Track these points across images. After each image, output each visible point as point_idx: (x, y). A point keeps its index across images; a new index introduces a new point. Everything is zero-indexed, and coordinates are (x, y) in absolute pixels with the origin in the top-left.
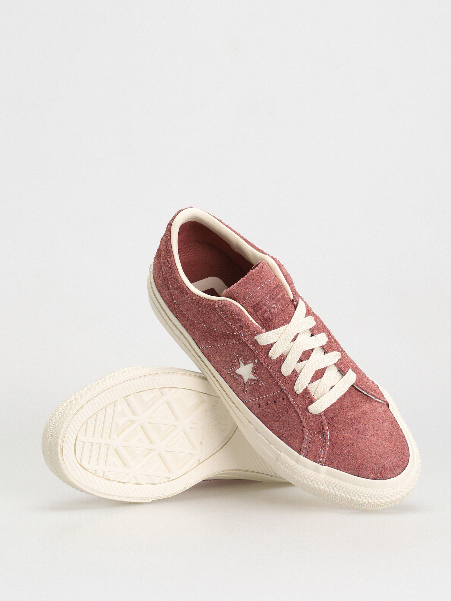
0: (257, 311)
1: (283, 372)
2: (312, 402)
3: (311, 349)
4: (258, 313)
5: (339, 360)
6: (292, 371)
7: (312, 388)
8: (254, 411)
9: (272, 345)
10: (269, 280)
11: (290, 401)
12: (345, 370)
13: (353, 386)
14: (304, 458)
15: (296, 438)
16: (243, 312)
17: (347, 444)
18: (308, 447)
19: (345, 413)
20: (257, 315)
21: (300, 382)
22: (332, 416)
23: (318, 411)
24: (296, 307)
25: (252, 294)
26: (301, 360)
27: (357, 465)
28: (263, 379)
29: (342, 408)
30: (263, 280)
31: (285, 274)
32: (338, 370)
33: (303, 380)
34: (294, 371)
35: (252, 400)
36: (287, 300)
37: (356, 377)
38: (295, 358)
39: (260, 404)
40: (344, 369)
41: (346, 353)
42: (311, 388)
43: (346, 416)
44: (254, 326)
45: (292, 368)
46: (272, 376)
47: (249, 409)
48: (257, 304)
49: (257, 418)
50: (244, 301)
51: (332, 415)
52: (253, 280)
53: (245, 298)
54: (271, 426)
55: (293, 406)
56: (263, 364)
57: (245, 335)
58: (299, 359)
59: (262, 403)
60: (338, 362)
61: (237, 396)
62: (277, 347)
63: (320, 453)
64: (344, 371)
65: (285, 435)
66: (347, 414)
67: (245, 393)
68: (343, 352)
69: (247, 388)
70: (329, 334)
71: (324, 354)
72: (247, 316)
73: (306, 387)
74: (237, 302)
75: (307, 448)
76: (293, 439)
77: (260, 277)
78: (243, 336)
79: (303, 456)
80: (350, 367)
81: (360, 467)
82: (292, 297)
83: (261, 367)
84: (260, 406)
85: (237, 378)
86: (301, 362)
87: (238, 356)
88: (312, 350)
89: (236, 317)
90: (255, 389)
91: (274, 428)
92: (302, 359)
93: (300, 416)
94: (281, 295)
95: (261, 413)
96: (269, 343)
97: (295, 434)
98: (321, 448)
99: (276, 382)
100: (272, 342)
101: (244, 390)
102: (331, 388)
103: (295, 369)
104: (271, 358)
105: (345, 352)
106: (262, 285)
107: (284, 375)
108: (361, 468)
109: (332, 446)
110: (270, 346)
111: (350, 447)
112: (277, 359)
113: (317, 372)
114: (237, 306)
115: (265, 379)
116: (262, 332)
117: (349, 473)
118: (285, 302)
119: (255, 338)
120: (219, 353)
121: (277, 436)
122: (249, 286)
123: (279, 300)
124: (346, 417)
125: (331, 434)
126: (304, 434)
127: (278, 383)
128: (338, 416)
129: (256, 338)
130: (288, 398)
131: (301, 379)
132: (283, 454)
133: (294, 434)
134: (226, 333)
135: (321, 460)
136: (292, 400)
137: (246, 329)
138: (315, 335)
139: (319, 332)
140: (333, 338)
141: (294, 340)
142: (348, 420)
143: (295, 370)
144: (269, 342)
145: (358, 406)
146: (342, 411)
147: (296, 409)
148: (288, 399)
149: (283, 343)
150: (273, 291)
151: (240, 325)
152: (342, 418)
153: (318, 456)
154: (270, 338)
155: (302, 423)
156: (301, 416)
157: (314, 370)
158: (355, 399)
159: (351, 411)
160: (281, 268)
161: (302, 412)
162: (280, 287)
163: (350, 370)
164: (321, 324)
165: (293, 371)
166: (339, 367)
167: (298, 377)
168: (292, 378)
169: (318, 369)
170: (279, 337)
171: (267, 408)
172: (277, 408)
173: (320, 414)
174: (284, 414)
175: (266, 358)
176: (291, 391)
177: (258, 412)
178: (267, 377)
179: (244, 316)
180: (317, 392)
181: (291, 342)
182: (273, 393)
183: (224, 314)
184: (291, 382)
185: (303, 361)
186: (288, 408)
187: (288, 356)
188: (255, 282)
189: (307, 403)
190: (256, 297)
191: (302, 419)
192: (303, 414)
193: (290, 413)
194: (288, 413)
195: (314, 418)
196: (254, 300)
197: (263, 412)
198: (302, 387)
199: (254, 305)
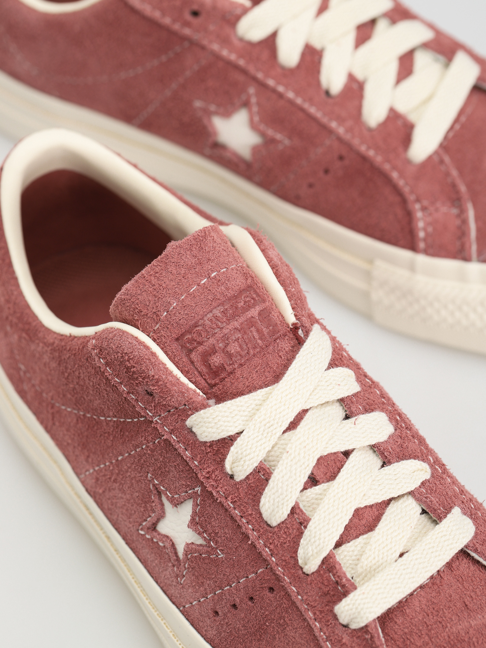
0: (190, 351)
1: (266, 515)
2: (345, 594)
3: (342, 450)
4: (193, 356)
5: (423, 484)
6: (290, 509)
7: (348, 558)
8: (206, 631)
10: (225, 270)
11: (289, 595)
12: (441, 508)
13: (463, 553)
16: (154, 354)
19: (443, 626)
20: (192, 362)
21: (313, 540)
22: (406, 633)
23: (362, 618)
24: (300, 342)
25: (175, 304)
26: (313, 481)
28: (219, 539)
29: (434, 612)
30: (207, 267)
31: (273, 262)
32: (424, 512)
33: (320, 534)
34: (295, 510)
35: (200, 601)
36: (277, 324)
37: (474, 529)
38: (295, 474)
39: (217, 610)
40: (437, 505)
41: (447, 467)
42: (345, 556)
43: (445, 634)
44: (184, 390)
45: (290, 500)
46: (239, 527)
48: (189, 332)
50: (157, 327)
51: (406, 630)
52: (177, 265)
53: (157, 316)
55: (297, 608)
56: (215, 494)
57: (163, 417)
58: (307, 478)
59: (221, 606)
60: (420, 487)
62: (247, 446)
64: (438, 511)
66: (447, 627)
67: (181, 583)
68: (439, 467)
69: (185, 569)
70: (398, 418)
71: (383, 466)
72: (163, 363)
73: (328, 553)
74: (138, 328)
77: (196, 259)
78: (158, 421)
80: (456, 504)
82: (291, 319)
83: (210, 506)
84: (216, 613)
85: (161, 544)
86: (316, 485)
87: (156, 482)
88: (347, 454)
89: (134, 367)
90: (202, 570)
92: (318, 478)
93: (317, 634)
94: (258, 308)
95: (220, 634)
96: (224, 435)
99: (250, 542)
100: (232, 432)
101: (177, 576)
102: (401, 555)
103: (297, 504)
104: (232, 477)
105: (444, 465)
106: (201, 280)
107: (269, 523)
110: (227, 444)
112: (247, 477)
113: (358, 513)
114: (136, 338)
115: (223, 538)
116: (205, 406)
118: (271, 328)
119: (189, 422)
120: (115, 481)
122: (168, 282)
123: (251, 323)
124: (444, 636)
127: (255, 547)
128: (422, 635)
129: (191, 422)
130: (283, 586)
131: (315, 533)
134: (124, 421)
136: (294, 591)
137: (162, 400)
138: (356, 415)
139: (368, 409)
140: (409, 427)
141: (293, 425)
142: (452, 642)
143: (299, 508)
144: (223, 431)
145: (480, 606)
146: (433, 618)
147: (306, 616)
148: (283, 588)
149: (262, 434)
150: (235, 297)
151: (146, 391)
152: (433, 640)
154: (224, 422)
157: (351, 508)
158: (471, 587)
159: (459, 620)
160: (263, 248)
161: (319, 622)
162: (258, 291)
163: (456, 511)
164: (378, 392)
165: (293, 508)
166: (425, 501)
167: (305, 527)
168: (291, 530)
169: (362, 506)
170: (251, 417)
171: (234, 620)
172: (257, 618)
173: (366, 626)
174: (277, 632)
175: (220, 478)
176: (289, 566)
177: (214, 633)
178: (226, 531)
179: (153, 364)
180: (362, 567)
181: (284, 432)
182: (246, 575)
183: (107, 364)
184: (288, 542)
185: (321, 484)
186: (286, 615)
187: (278, 468)
188: (183, 272)
189: (331, 597)
190: (186, 312)
191: (323, 645)
192: (325, 629)
193: (290, 627)
194: (288, 629)
195: (355, 638)
196: (182, 320)
197: (224, 631)
198: (317, 553)
199: (182, 335)
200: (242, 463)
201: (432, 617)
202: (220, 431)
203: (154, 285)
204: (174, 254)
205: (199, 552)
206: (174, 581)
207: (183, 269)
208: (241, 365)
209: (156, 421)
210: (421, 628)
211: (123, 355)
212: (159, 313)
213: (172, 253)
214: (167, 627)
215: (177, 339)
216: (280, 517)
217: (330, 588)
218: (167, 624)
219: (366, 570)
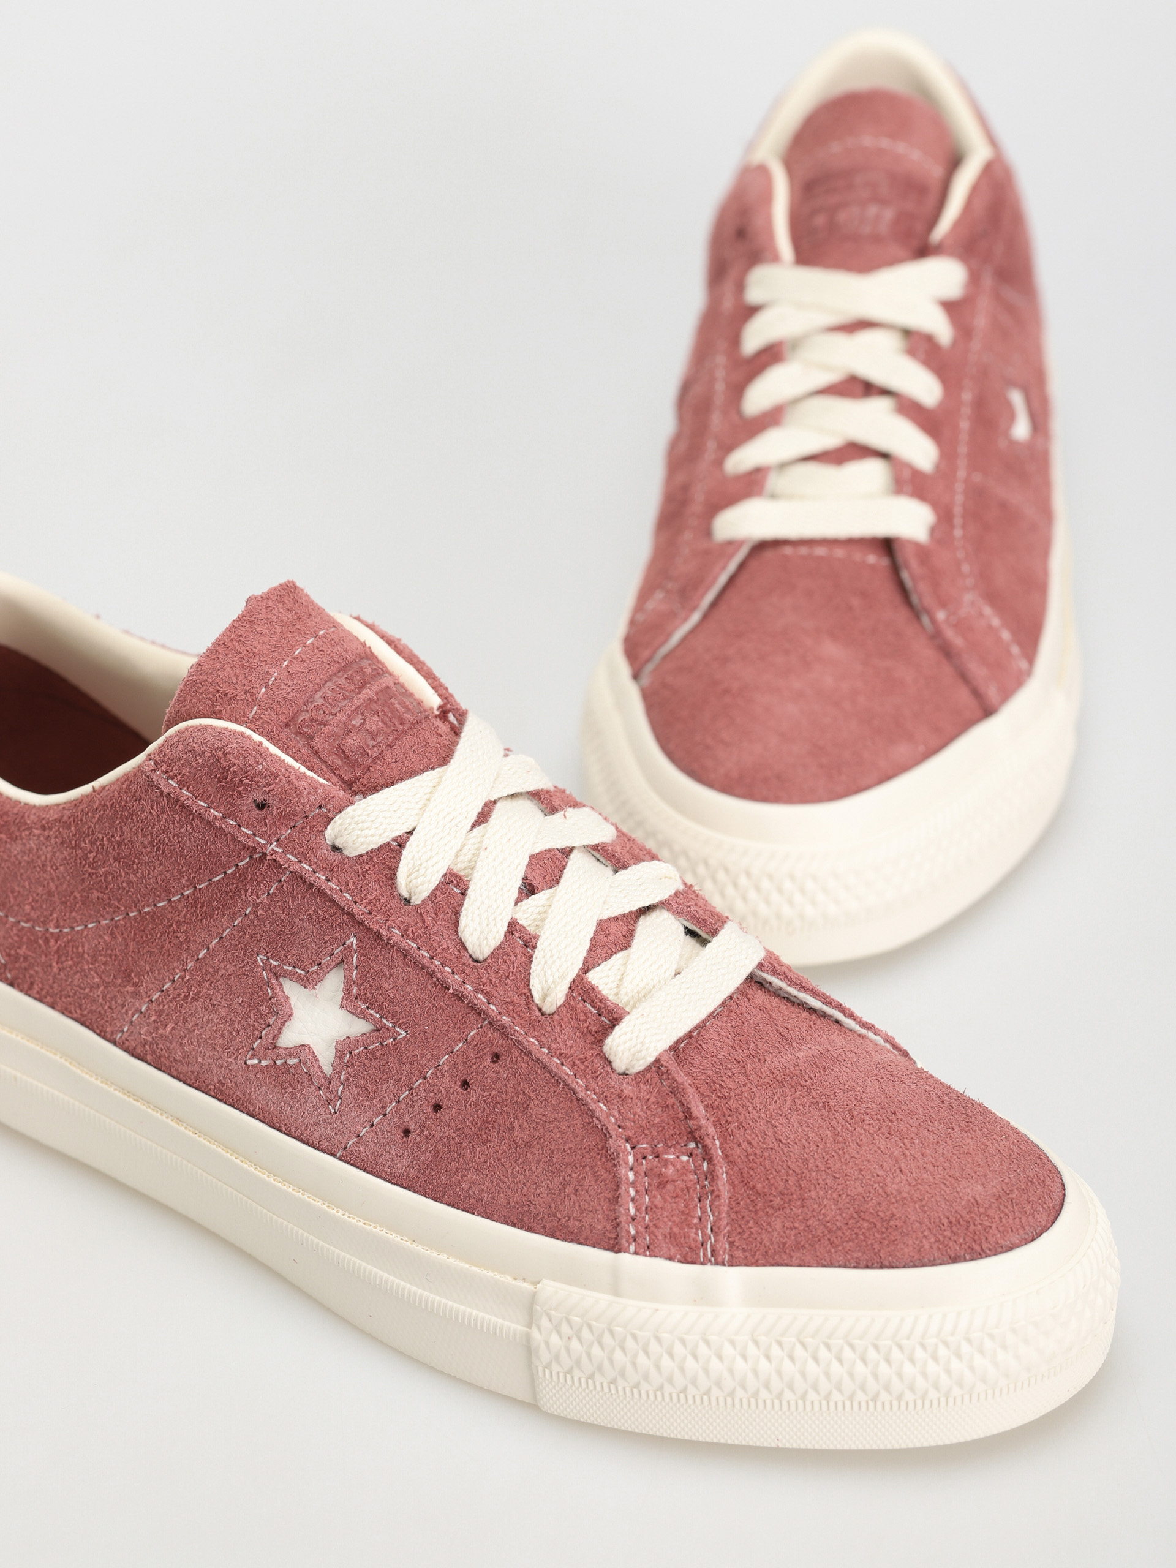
0: (309, 734)
1: (471, 944)
2: (615, 1021)
3: (558, 849)
4: (317, 743)
5: (675, 894)
6: (505, 927)
8: (390, 1168)
9: (400, 843)
11: (525, 1052)
14: (640, 1259)
15: (587, 1192)
16: (258, 743)
17: (800, 1160)
18: (644, 1208)
19: (759, 1060)
20: (316, 754)
21: (548, 963)
23: (646, 1051)
24: (457, 730)
25: (276, 674)
26: (529, 889)
27: (866, 1225)
28: (397, 1009)
32: (688, 931)
33: (559, 953)
34: (513, 927)
35: (373, 1125)
38: (504, 877)
39: (407, 1125)
42: (600, 978)
44: (313, 785)
45: (504, 917)
46: (432, 974)
47: (368, 1172)
48: (304, 710)
49: (406, 1192)
50: (255, 710)
52: (268, 623)
53: (252, 695)
54: (471, 1194)
55: (543, 1066)
56: (384, 932)
57: (286, 838)
58: (520, 883)
59: (412, 1116)
60: (673, 897)
61: (307, 1143)
62: (424, 848)
63: (700, 1219)
65: (538, 1201)
67: (334, 1112)
69: (341, 1083)
71: (615, 870)
72: (276, 756)
73: (576, 975)
74: (225, 720)
75: (643, 1215)
76: (577, 1205)
78: (276, 849)
79: (636, 1253)
81: (879, 1225)
82: (434, 700)
83: (376, 960)
84: (407, 1132)
85: (293, 1064)
86: (533, 894)
87: (276, 963)
88: (565, 853)
90: (372, 1071)
91: (487, 1197)
92: (534, 885)
94: (391, 679)
95: (417, 1161)
96: (389, 838)
97: (578, 1178)
98: (700, 1201)
99: (450, 993)
100: (400, 831)
102: (678, 972)
103: (515, 922)
104: (408, 901)
107: (476, 954)
108: (884, 1230)
109: (742, 1180)
110: (394, 849)
111: (817, 1167)
112: (432, 895)
113: (603, 926)
115: (404, 1004)
116: (348, 804)
117: (840, 1267)
119: (329, 835)
121: (507, 1223)
125: (725, 1135)
126: (615, 1165)
127: (460, 997)
129: (333, 829)
130: (515, 1043)
131: (551, 953)
132: (549, 1288)
133: (575, 1183)
135: (711, 1245)
136: (533, 1044)
138: (562, 809)
141: (483, 821)
143: (518, 923)
147: (560, 1073)
148: (516, 1046)
149: (443, 830)
150: (356, 661)
151: (256, 802)
153: (697, 1234)
154: (385, 818)
155: (596, 1122)
156: (583, 1095)
157: (590, 920)
159: (779, 1052)
161: (584, 1076)
165: (509, 926)
166: (685, 916)
167: (535, 947)
168: (513, 956)
169: (605, 918)
170: (423, 808)
171: (439, 1128)
172: (479, 1107)
173: (657, 1061)
174: (514, 1118)
175: (388, 906)
176: (520, 1009)
177: (406, 1162)
178: (408, 989)
179: (263, 755)
180: (627, 994)
181: (474, 826)
182: (449, 1049)
183: (182, 785)
184: (511, 974)
185: (540, 892)
186: (526, 1086)
187: (478, 871)
188: (278, 630)
189: (593, 1035)
190: (295, 682)
191: (594, 1107)
192: (593, 1085)
193: (536, 1102)
194: (532, 1105)
195: (642, 1085)
196: (291, 693)
197: (424, 1152)
198: (560, 978)
199: (293, 718)
200: (422, 871)
201: (741, 1051)
202: (381, 832)
203: (240, 653)
204: (260, 608)
205: (364, 1044)
206: (323, 1112)
207: (278, 627)
208: (390, 746)
209: (273, 850)
210: (729, 1066)
211: (214, 752)
212: (254, 690)
213: (257, 607)
214: (313, 1200)
215: (287, 725)
216: (494, 938)
217: (590, 1023)
218: (313, 1197)
219: (633, 997)
